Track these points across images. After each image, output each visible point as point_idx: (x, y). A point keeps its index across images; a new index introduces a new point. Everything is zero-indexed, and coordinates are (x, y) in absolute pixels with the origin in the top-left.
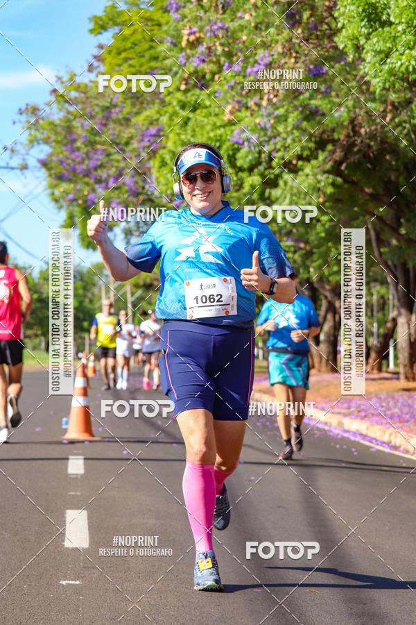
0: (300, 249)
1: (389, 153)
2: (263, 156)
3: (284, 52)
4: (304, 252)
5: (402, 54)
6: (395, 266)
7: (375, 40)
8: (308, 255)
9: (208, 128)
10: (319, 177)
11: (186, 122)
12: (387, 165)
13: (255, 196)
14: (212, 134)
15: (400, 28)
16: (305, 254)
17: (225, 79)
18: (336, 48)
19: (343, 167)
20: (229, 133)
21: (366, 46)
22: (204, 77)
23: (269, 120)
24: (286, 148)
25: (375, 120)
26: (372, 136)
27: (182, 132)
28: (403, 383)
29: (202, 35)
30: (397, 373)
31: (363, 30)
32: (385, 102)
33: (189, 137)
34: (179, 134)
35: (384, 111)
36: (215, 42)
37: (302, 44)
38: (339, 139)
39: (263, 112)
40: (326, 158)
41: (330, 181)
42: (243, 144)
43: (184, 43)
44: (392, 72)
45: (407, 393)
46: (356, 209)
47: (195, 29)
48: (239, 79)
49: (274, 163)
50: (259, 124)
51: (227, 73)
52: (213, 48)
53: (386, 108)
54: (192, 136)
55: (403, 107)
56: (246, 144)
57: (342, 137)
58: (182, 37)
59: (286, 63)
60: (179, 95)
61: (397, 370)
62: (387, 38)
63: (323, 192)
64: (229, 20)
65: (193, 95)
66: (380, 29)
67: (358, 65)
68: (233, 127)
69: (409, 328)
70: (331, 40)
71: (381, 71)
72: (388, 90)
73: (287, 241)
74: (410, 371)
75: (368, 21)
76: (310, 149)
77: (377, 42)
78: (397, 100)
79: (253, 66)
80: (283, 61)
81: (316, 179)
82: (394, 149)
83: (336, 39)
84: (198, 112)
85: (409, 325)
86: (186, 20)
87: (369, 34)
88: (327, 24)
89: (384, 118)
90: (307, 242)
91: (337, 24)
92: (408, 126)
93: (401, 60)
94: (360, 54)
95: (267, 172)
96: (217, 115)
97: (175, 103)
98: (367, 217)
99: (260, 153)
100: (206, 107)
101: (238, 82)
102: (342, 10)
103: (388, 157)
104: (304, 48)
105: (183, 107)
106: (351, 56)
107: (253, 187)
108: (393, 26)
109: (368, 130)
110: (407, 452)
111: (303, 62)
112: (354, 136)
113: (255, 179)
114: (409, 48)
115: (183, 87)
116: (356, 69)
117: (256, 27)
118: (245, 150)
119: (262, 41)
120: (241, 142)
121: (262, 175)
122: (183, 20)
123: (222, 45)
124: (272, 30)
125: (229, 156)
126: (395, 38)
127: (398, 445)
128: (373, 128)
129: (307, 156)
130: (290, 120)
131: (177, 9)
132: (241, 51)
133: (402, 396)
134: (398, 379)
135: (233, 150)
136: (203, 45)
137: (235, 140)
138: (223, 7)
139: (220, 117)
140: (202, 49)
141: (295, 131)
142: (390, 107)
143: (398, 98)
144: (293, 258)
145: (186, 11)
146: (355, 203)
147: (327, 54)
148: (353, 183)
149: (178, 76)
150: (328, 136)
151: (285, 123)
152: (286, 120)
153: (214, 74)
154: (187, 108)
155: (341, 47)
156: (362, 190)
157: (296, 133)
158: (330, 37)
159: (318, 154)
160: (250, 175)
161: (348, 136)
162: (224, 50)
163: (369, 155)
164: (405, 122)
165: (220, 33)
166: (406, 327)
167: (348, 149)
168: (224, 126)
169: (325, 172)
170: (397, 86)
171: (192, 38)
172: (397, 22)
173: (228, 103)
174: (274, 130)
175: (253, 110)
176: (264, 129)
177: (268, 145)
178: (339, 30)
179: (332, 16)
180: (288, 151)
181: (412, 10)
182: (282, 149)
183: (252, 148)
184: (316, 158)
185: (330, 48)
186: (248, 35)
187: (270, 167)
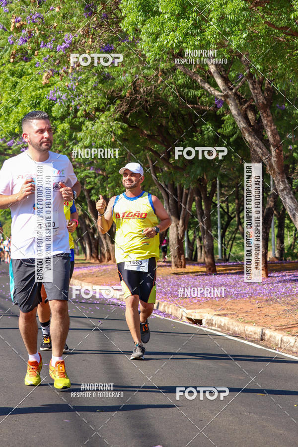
0: (99, 175)
1: (160, 106)
2: (71, 108)
3: (83, 34)
4: (102, 177)
5: (168, 35)
6: (167, 186)
7: (148, 25)
8: (105, 179)
9: (31, 89)
10: (111, 123)
11: (15, 85)
12: (160, 114)
13: (66, 138)
14: (33, 94)
15: (166, 16)
16: (103, 178)
17: (43, 54)
18: (121, 31)
19: (128, 116)
20: (46, 92)
21: (142, 29)
22: (27, 52)
23: (75, 83)
24: (87, 103)
25: (151, 81)
26: (149, 94)
27: (12, 92)
28: (174, 269)
29: (25, 23)
30: (170, 262)
31: (140, 18)
32: (157, 69)
33: (17, 96)
34: (9, 94)
35: (156, 76)
36: (34, 28)
37: (97, 28)
38: (125, 96)
39: (70, 77)
40: (116, 109)
41: (119, 126)
42: (56, 100)
43: (12, 29)
44: (161, 48)
45: (177, 276)
46: (138, 146)
47: (19, 18)
48: (52, 54)
49: (79, 114)
50: (68, 86)
51: (44, 50)
52: (33, 32)
53: (158, 73)
54: (19, 95)
55: (170, 73)
56: (58, 100)
57: (128, 95)
58: (11, 24)
59: (85, 42)
60: (9, 66)
61: (170, 260)
62: (157, 24)
63: (114, 134)
64: (44, 12)
65: (20, 65)
66: (152, 18)
67: (137, 43)
68: (49, 89)
69: (177, 230)
70: (117, 26)
71: (153, 47)
72: (159, 60)
73: (89, 170)
74: (179, 260)
75: (143, 11)
76: (104, 103)
77: (150, 27)
78: (165, 68)
79: (61, 45)
80: (83, 41)
81: (109, 125)
82: (164, 103)
83: (120, 25)
84: (24, 77)
85: (177, 227)
86: (12, 12)
87: (144, 21)
88: (114, 14)
89: (156, 81)
90: (104, 170)
91: (122, 13)
92: (173, 86)
93: (167, 39)
94: (138, 36)
95: (73, 121)
96: (37, 80)
97: (6, 72)
98: (146, 151)
99: (68, 107)
100: (29, 74)
101: (51, 56)
102: (125, 4)
103: (160, 109)
104: (99, 31)
105: (13, 74)
106: (132, 37)
107: (64, 131)
108: (161, 15)
109: (145, 89)
110: (177, 318)
111: (98, 41)
112: (136, 93)
113: (66, 126)
114: (173, 31)
115: (12, 60)
116: (135, 46)
117: (64, 17)
118: (57, 105)
119: (68, 26)
120: (54, 99)
121: (70, 123)
122: (11, 12)
123: (39, 29)
124: (75, 18)
125: (46, 109)
126: (163, 23)
127: (170, 313)
128: (149, 88)
129: (103, 108)
130: (90, 83)
131: (6, 4)
132: (53, 34)
133: (173, 278)
134: (170, 266)
135: (49, 105)
136: (25, 30)
137: (50, 98)
138: (39, 3)
139: (40, 81)
140: (24, 32)
141: (93, 91)
142: (160, 73)
143: (166, 66)
144: (94, 181)
145: (13, 5)
146: (137, 142)
147: (115, 35)
148: (136, 127)
149: (8, 52)
150: (117, 94)
151: (86, 85)
152: (87, 83)
153: (33, 50)
154: (16, 75)
155: (124, 30)
156: (142, 132)
157: (94, 92)
158: (117, 23)
159: (110, 107)
160: (62, 123)
161: (131, 94)
162: (40, 33)
163: (147, 107)
164: (172, 83)
165: (38, 21)
166: (175, 229)
167: (132, 103)
168: (42, 88)
169: (115, 120)
170: (165, 57)
171: (18, 25)
172: (164, 12)
173: (45, 71)
174: (79, 91)
175: (63, 76)
176: (71, 90)
177: (74, 101)
178: (123, 18)
179: (118, 8)
180: (89, 105)
181: (174, 3)
182: (84, 104)
183: (63, 103)
184: (109, 110)
185: (117, 31)
186: (58, 22)
187: (76, 117)
